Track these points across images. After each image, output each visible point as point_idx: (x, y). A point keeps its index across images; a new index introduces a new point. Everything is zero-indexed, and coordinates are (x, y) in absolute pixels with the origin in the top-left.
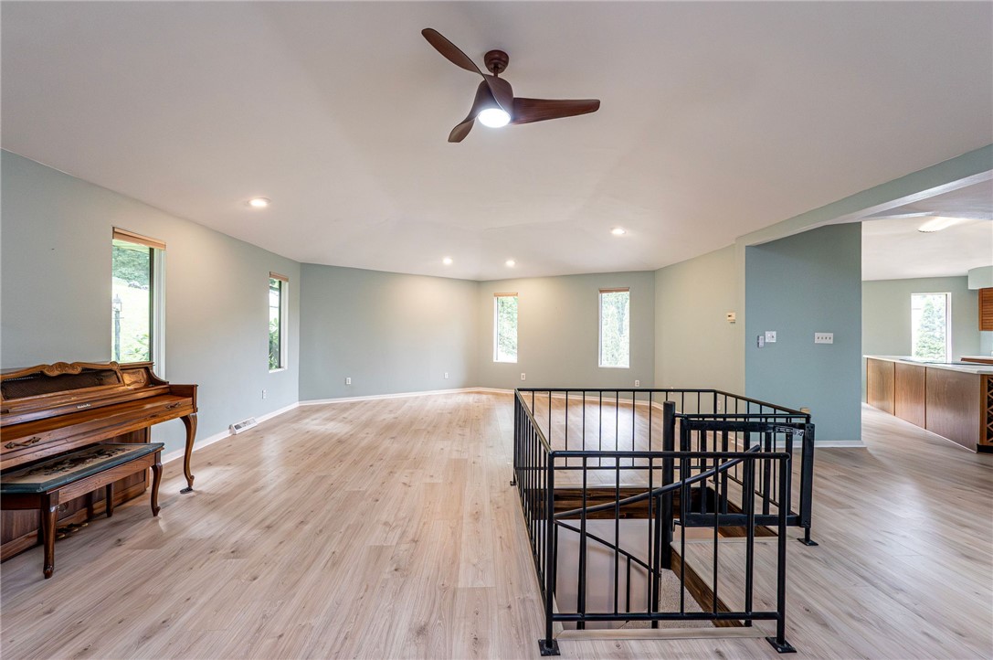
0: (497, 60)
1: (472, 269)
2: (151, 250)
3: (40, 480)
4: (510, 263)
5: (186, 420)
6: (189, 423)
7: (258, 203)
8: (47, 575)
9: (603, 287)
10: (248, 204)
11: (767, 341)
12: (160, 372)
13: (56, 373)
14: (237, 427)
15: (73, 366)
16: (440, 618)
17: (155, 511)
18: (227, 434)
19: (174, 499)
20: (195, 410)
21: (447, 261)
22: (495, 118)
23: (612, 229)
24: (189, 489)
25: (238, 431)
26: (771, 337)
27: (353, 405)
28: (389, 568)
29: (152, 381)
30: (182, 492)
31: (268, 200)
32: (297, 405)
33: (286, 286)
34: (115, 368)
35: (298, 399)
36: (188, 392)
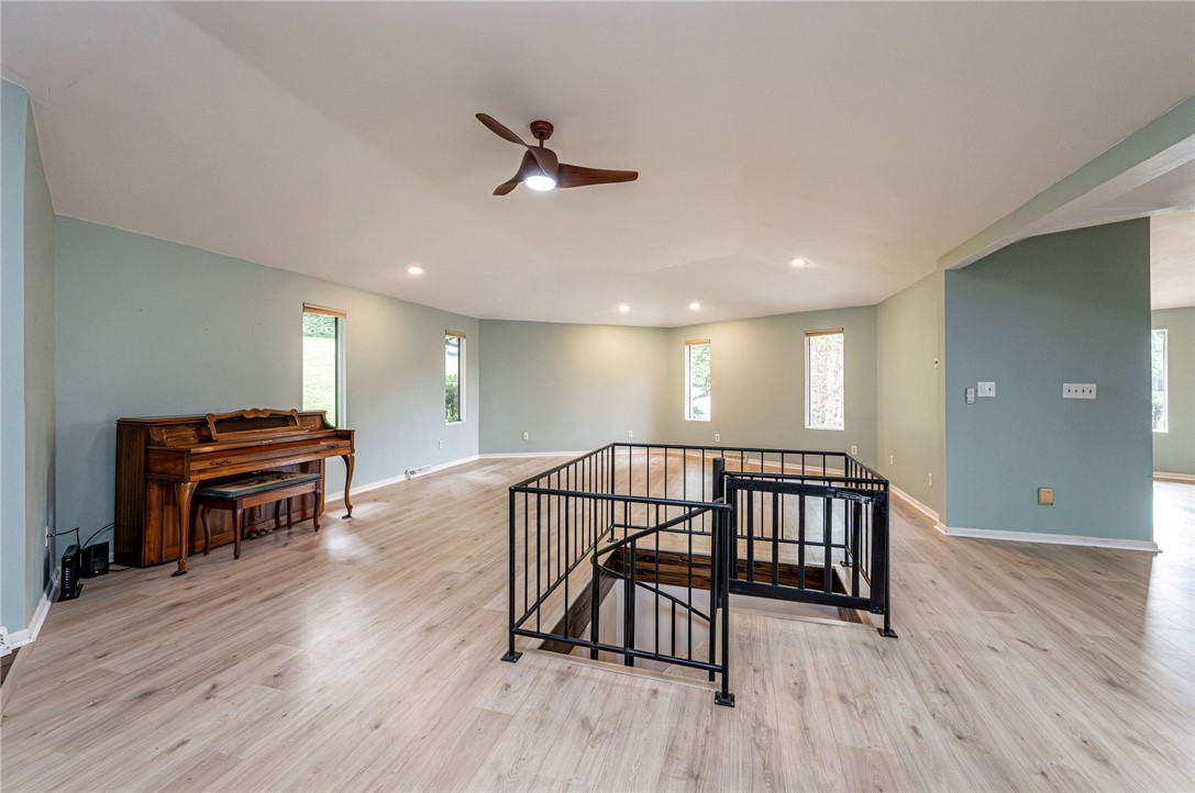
0: (542, 129)
1: (656, 315)
2: (336, 319)
3: (233, 490)
4: (695, 306)
5: (344, 457)
6: (349, 461)
7: (415, 271)
8: (237, 557)
9: (809, 330)
10: (406, 272)
11: (980, 395)
12: (330, 419)
13: (251, 416)
14: (412, 473)
15: (265, 410)
16: (450, 624)
17: (317, 528)
18: (403, 478)
19: (335, 521)
20: (353, 451)
21: (624, 308)
22: (541, 183)
23: (792, 259)
24: (349, 516)
25: (412, 477)
26: (987, 389)
27: (528, 460)
28: (443, 587)
29: (325, 426)
30: (344, 518)
31: (423, 268)
32: (477, 457)
33: (463, 341)
34: (294, 414)
35: (477, 451)
36: (347, 436)
